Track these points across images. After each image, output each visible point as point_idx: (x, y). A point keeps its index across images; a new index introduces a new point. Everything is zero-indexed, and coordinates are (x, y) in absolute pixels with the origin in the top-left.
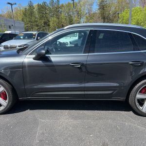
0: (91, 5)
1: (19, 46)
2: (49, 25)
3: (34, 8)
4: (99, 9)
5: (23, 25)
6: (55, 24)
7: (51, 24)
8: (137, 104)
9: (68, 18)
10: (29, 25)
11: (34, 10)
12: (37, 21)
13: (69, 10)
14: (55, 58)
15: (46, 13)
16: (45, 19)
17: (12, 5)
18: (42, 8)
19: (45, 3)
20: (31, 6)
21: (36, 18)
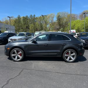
0: (53, 18)
1: (18, 39)
2: (29, 28)
3: (21, 19)
4: (57, 20)
5: (14, 28)
6: (33, 28)
7: (30, 27)
8: (65, 58)
9: (40, 25)
10: (18, 28)
11: (21, 20)
12: (22, 26)
13: (41, 20)
14: (39, 42)
15: (27, 22)
16: (26, 25)
17: (10, 17)
18: (25, 19)
19: (27, 16)
20: (19, 18)
21: (21, 24)
